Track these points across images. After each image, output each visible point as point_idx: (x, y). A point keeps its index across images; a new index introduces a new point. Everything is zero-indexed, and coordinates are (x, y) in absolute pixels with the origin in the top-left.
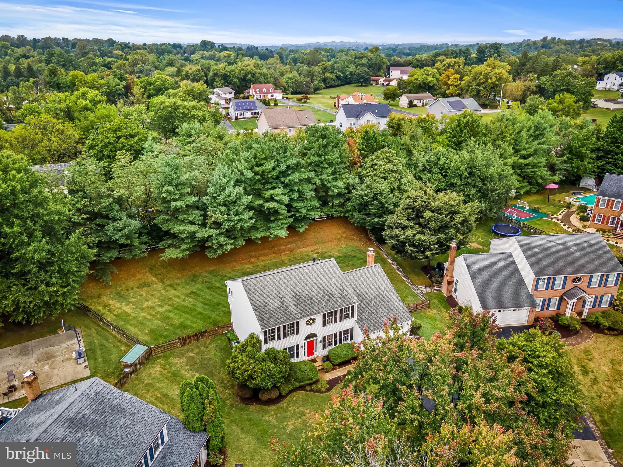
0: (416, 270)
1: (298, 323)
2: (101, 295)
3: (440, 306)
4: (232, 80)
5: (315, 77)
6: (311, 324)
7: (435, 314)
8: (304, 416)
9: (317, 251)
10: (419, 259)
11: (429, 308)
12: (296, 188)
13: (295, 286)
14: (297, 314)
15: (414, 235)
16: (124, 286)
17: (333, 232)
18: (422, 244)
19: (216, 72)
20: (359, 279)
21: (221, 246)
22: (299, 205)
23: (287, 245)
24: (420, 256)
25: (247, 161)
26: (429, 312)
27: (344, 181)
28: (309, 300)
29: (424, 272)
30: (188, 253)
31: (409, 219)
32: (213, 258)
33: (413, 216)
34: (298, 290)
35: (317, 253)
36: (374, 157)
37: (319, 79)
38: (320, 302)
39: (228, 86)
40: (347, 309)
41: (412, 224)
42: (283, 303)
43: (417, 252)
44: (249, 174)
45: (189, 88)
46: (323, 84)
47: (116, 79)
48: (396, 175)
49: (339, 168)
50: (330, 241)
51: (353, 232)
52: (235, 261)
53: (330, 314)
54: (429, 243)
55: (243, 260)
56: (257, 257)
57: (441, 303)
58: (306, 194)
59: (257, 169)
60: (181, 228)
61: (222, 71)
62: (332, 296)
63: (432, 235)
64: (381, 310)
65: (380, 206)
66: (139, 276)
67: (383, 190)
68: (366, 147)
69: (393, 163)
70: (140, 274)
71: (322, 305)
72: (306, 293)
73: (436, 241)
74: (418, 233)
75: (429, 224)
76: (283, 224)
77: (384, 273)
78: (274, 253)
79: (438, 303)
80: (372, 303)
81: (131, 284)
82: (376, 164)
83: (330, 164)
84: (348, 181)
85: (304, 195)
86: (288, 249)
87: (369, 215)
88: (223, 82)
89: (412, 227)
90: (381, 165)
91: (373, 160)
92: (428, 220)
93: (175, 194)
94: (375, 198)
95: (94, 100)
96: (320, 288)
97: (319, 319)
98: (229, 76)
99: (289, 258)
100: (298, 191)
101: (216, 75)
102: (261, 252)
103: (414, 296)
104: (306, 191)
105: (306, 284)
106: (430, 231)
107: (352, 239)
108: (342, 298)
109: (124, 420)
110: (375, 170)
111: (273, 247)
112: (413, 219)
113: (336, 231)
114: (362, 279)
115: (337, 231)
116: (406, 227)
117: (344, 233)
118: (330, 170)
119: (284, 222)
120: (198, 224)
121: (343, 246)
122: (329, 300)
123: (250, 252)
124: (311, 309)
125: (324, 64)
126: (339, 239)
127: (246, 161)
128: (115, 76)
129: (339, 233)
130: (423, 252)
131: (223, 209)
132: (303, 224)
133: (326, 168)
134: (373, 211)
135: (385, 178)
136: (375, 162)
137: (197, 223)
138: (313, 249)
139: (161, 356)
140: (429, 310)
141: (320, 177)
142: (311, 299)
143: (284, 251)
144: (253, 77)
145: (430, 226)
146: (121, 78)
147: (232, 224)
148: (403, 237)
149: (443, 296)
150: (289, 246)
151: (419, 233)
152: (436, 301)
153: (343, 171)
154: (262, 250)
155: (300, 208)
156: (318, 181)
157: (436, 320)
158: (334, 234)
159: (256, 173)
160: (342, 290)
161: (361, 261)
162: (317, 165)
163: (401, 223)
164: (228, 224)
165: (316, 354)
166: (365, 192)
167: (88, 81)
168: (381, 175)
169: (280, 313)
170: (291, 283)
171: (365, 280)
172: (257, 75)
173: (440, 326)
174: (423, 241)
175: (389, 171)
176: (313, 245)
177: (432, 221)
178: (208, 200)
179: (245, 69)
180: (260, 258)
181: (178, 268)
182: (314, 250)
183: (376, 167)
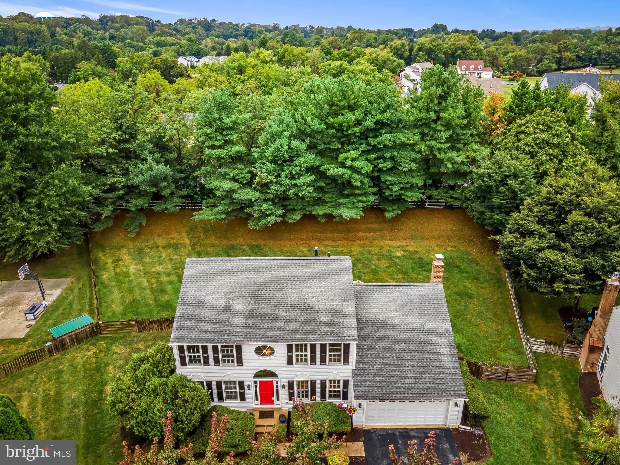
0: (550, 310)
1: (239, 348)
2: (123, 247)
3: (560, 385)
4: (437, 55)
5: (546, 56)
6: (264, 355)
7: (541, 399)
9: (407, 249)
10: (542, 293)
11: (535, 382)
12: (388, 155)
13: (262, 287)
14: (240, 332)
15: (540, 250)
16: (152, 242)
17: (444, 227)
18: (549, 267)
19: (420, 46)
20: (394, 300)
21: (264, 215)
22: (389, 178)
23: (369, 232)
24: (543, 287)
25: (318, 106)
26: (532, 390)
27: (468, 153)
28: (271, 314)
29: (561, 316)
30: (223, 216)
31: (541, 222)
32: (253, 229)
33: (550, 217)
34: (264, 294)
35: (403, 251)
36: (524, 121)
37: (552, 58)
38: (288, 323)
39: (430, 62)
40: (335, 347)
41: (543, 230)
42: (228, 308)
43: (538, 280)
44: (316, 125)
45: (374, 56)
46: (554, 65)
47: (323, 53)
48: (555, 152)
49: (464, 135)
50: (434, 238)
51: (475, 232)
52: (290, 240)
53: (301, 347)
54: (565, 267)
55: (301, 240)
56: (320, 240)
57: (566, 380)
58: (403, 165)
59: (330, 120)
60: (217, 183)
61: (427, 45)
62: (315, 317)
63: (577, 256)
64: (408, 365)
65: (510, 195)
66: (174, 235)
67: (521, 171)
68: (517, 106)
69: (554, 132)
70: (177, 232)
71: (290, 329)
72: (272, 302)
73: (580, 267)
74: (548, 247)
75: (573, 235)
76: (360, 201)
77: (444, 302)
78: (346, 239)
79: (558, 380)
80: (397, 348)
81: (160, 241)
82: (523, 132)
83: (448, 126)
84: (474, 154)
85: (401, 165)
86: (367, 238)
87: (491, 208)
88: (426, 57)
89: (542, 236)
90: (530, 134)
91: (520, 126)
92: (573, 226)
93: (216, 140)
94: (503, 182)
95: (266, 60)
96: (301, 300)
97: (280, 349)
98: (435, 51)
99: (362, 250)
100: (392, 158)
101: (420, 49)
102: (329, 235)
103: (520, 352)
104: (404, 160)
105: (281, 288)
106: (573, 247)
107: (470, 242)
108: (329, 326)
110: (519, 140)
111: (349, 232)
112: (551, 223)
113: (448, 227)
114: (399, 302)
115: (452, 226)
116: (531, 234)
117: (460, 230)
118: (445, 135)
119: (363, 199)
120: (241, 183)
121: (449, 248)
122: (304, 324)
123: (315, 232)
124: (268, 330)
125: (565, 43)
126: (448, 238)
127: (316, 106)
128: (323, 50)
129: (452, 230)
130: (551, 281)
131: (270, 166)
132: (395, 208)
133: (440, 131)
134: (497, 201)
135: (533, 155)
136: (523, 128)
137: (240, 180)
138: (402, 244)
139: (109, 337)
140: (535, 386)
141: (428, 143)
142: (276, 314)
143: (360, 240)
144: (463, 53)
145: (573, 238)
146: (328, 52)
147: (282, 188)
148: (518, 248)
149: (577, 370)
150: (371, 234)
151: (551, 247)
152: (557, 374)
153: (470, 139)
154: (331, 232)
155: (391, 185)
156: (423, 148)
157: (537, 410)
158: (444, 230)
159: (330, 126)
160: (336, 312)
161: (464, 275)
162: (427, 125)
163: (522, 226)
164: (277, 188)
165: (277, 405)
166: (490, 171)
167: (296, 54)
168: (527, 149)
169: (214, 324)
170: (258, 281)
171: (404, 305)
172: (469, 50)
173: (539, 426)
174: (552, 262)
175: (542, 143)
176: (404, 239)
177: (580, 230)
178: (258, 153)
179: (457, 43)
180: (324, 243)
181: (220, 234)
182: (403, 246)
183: (521, 136)
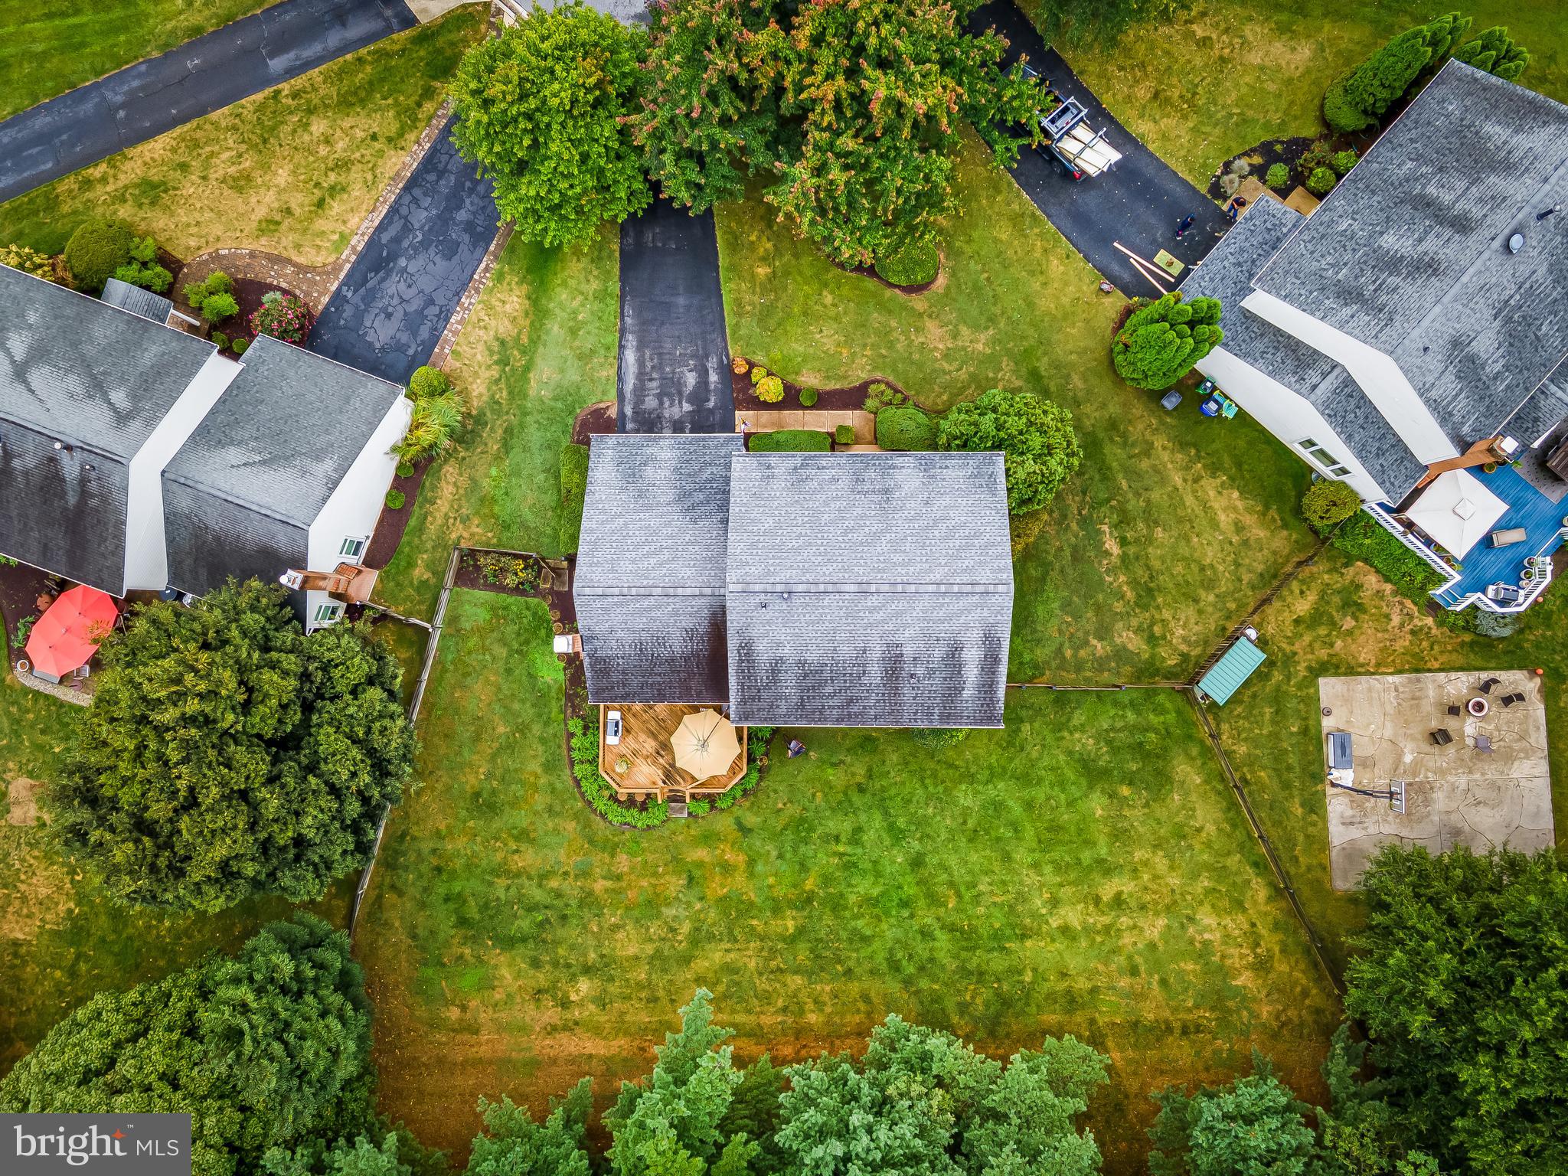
8: (948, 349)
109: (1340, 276)
